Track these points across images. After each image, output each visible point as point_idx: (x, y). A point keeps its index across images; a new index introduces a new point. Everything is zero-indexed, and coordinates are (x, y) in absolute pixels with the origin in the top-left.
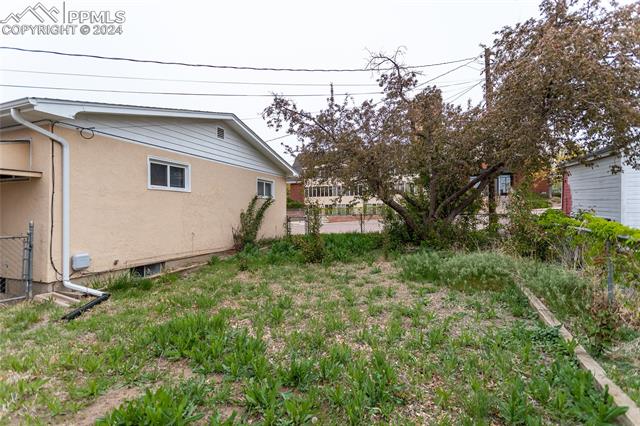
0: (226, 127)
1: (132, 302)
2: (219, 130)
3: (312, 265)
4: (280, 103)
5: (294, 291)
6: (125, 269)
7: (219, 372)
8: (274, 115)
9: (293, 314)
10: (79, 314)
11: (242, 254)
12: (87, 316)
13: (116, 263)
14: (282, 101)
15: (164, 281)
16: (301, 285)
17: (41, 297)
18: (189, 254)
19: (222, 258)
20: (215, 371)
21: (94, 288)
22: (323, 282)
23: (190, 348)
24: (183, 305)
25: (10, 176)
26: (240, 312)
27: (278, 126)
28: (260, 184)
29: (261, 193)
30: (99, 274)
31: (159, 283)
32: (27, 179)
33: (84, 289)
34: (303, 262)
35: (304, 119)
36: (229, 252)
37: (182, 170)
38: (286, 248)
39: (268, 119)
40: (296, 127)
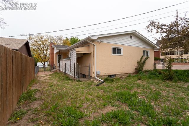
0: (133, 35)
1: (110, 84)
2: (131, 36)
3: (167, 81)
4: (152, 23)
5: (161, 90)
6: (107, 76)
7: (137, 111)
8: (150, 28)
9: (162, 98)
10: (99, 85)
11: (138, 74)
12: (100, 86)
13: (105, 74)
14: (153, 22)
15: (116, 79)
16: (164, 88)
17: (92, 80)
18: (122, 73)
19: (131, 75)
20: (136, 110)
21: (101, 79)
22: (174, 88)
23: (127, 101)
24: (123, 87)
25: (86, 53)
26: (141, 93)
27: (152, 31)
28: (144, 52)
29: (144, 54)
30: (102, 76)
31: (115, 80)
32: (89, 54)
33: (99, 79)
34: (163, 80)
35: (163, 27)
36: (133, 73)
37: (120, 49)
38: (155, 74)
39: (147, 30)
40: (159, 30)
